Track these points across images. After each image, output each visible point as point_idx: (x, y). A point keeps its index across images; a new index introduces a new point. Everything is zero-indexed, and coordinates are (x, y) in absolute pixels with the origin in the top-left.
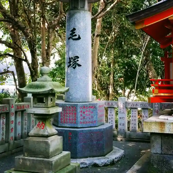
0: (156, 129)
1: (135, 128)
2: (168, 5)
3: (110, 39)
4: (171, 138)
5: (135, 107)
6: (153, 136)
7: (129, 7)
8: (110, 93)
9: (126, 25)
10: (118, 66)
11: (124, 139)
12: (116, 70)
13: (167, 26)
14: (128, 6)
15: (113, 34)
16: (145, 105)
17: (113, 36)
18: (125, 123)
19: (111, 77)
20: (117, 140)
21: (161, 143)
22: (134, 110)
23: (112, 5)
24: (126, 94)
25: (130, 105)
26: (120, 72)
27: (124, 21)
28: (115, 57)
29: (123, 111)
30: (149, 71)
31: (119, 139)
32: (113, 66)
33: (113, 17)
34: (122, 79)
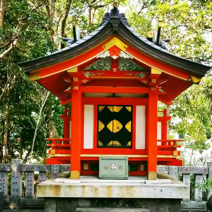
0: (50, 194)
1: (31, 193)
2: (67, 56)
3: (4, 92)
4: (67, 202)
5: (30, 170)
6: (48, 201)
7: (27, 56)
8: (3, 155)
9: (23, 77)
10: (14, 124)
11: (17, 207)
12: (11, 128)
13: (66, 80)
14: (26, 54)
15: (8, 87)
16: (42, 168)
17: (8, 88)
18: (19, 188)
19: (5, 137)
20: (9, 208)
21: (56, 208)
22: (30, 174)
23: (6, 52)
24: (24, 156)
25: (25, 168)
26: (16, 130)
27: (21, 72)
28: (10, 114)
29: (17, 175)
30: (50, 130)
31: (12, 207)
32: (7, 124)
33: (8, 66)
34: (19, 139)
